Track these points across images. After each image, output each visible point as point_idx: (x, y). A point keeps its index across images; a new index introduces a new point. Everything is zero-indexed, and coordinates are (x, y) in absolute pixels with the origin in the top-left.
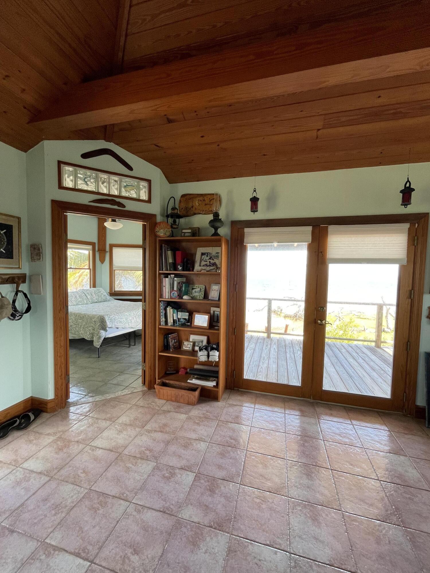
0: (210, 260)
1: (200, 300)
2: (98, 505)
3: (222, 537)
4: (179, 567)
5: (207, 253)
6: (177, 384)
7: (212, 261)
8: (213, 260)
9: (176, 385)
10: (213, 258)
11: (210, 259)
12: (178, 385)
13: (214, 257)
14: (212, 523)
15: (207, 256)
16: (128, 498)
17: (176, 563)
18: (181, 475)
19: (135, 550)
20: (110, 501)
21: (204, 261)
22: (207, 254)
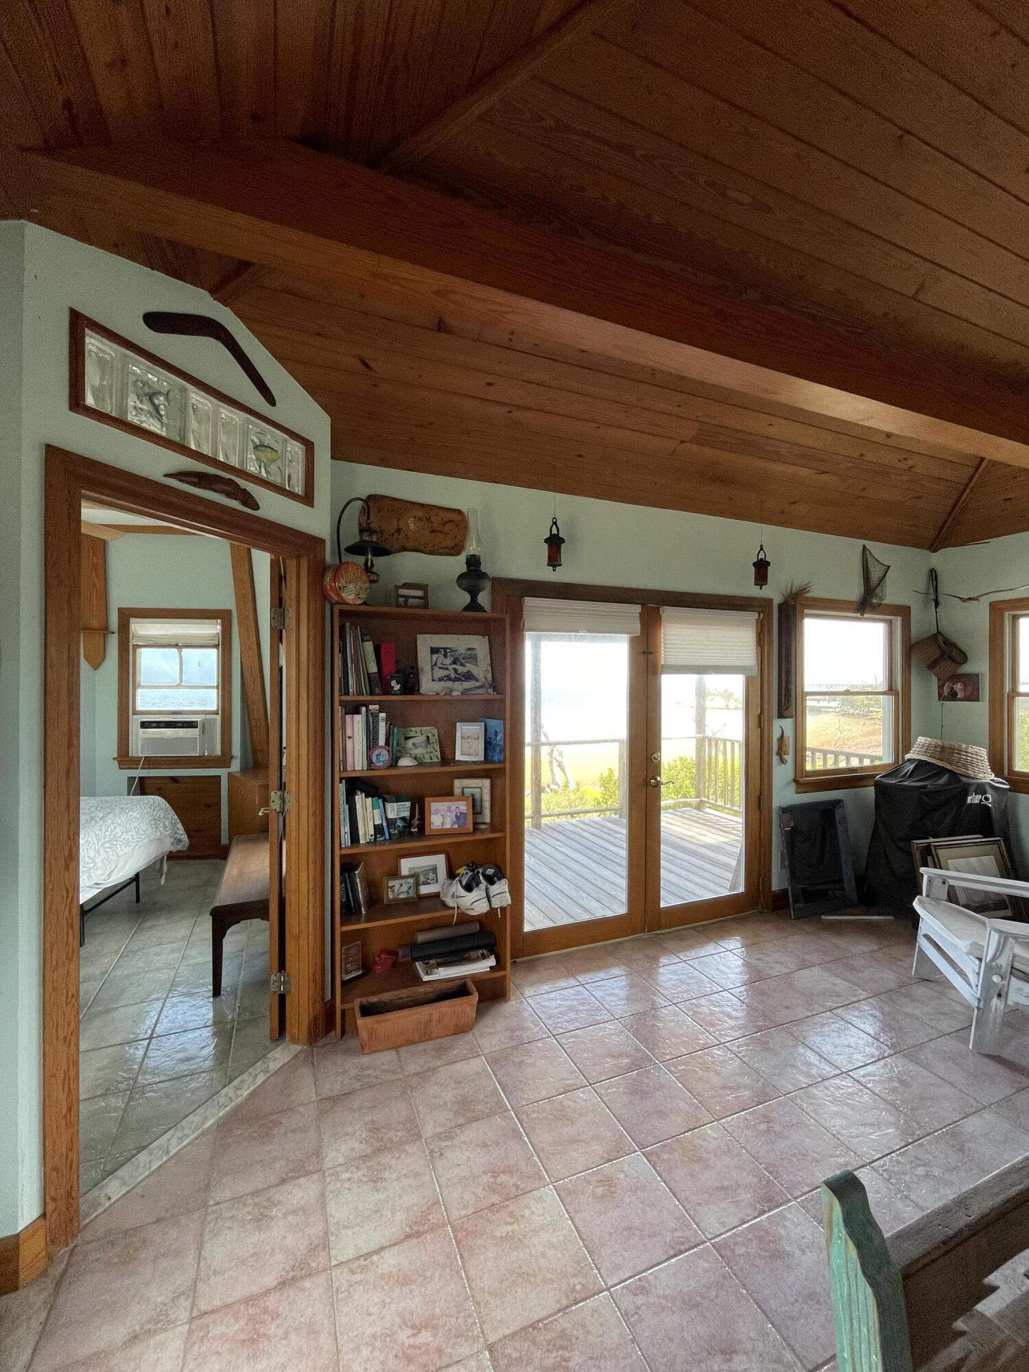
0: (454, 666)
1: (431, 764)
2: (555, 1354)
3: (790, 1213)
4: (803, 1305)
5: (445, 649)
6: (402, 996)
7: (460, 669)
8: (462, 665)
9: (401, 998)
10: (463, 661)
11: (454, 662)
12: (408, 997)
13: (464, 659)
14: (758, 1206)
15: (445, 656)
16: (592, 1287)
17: (792, 1304)
18: (621, 1171)
19: (723, 1352)
20: (567, 1325)
21: (440, 668)
22: (445, 652)
